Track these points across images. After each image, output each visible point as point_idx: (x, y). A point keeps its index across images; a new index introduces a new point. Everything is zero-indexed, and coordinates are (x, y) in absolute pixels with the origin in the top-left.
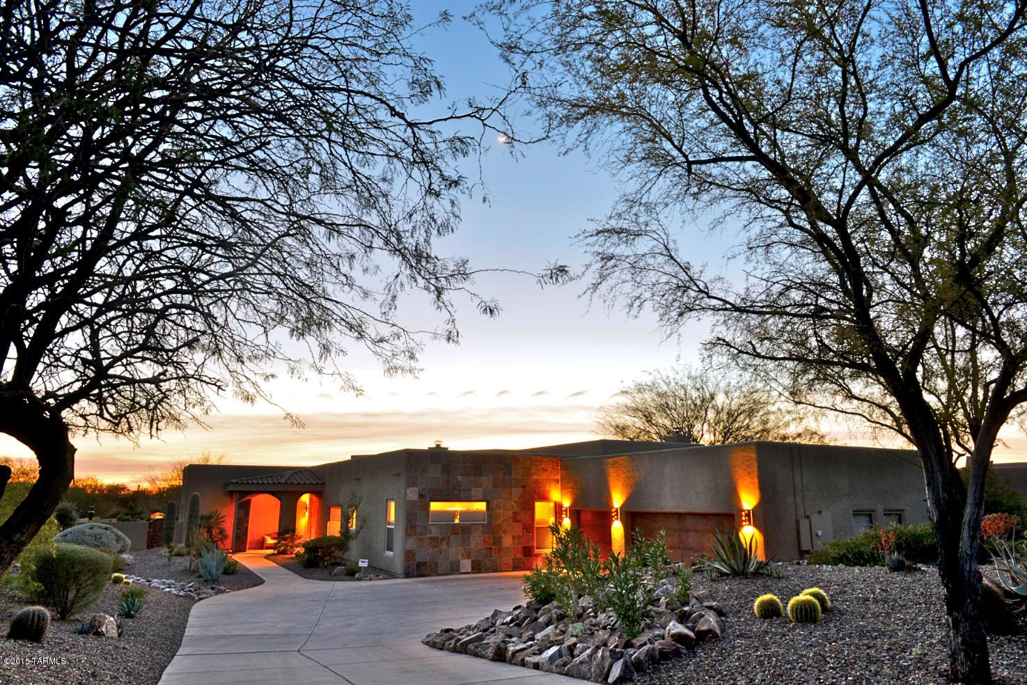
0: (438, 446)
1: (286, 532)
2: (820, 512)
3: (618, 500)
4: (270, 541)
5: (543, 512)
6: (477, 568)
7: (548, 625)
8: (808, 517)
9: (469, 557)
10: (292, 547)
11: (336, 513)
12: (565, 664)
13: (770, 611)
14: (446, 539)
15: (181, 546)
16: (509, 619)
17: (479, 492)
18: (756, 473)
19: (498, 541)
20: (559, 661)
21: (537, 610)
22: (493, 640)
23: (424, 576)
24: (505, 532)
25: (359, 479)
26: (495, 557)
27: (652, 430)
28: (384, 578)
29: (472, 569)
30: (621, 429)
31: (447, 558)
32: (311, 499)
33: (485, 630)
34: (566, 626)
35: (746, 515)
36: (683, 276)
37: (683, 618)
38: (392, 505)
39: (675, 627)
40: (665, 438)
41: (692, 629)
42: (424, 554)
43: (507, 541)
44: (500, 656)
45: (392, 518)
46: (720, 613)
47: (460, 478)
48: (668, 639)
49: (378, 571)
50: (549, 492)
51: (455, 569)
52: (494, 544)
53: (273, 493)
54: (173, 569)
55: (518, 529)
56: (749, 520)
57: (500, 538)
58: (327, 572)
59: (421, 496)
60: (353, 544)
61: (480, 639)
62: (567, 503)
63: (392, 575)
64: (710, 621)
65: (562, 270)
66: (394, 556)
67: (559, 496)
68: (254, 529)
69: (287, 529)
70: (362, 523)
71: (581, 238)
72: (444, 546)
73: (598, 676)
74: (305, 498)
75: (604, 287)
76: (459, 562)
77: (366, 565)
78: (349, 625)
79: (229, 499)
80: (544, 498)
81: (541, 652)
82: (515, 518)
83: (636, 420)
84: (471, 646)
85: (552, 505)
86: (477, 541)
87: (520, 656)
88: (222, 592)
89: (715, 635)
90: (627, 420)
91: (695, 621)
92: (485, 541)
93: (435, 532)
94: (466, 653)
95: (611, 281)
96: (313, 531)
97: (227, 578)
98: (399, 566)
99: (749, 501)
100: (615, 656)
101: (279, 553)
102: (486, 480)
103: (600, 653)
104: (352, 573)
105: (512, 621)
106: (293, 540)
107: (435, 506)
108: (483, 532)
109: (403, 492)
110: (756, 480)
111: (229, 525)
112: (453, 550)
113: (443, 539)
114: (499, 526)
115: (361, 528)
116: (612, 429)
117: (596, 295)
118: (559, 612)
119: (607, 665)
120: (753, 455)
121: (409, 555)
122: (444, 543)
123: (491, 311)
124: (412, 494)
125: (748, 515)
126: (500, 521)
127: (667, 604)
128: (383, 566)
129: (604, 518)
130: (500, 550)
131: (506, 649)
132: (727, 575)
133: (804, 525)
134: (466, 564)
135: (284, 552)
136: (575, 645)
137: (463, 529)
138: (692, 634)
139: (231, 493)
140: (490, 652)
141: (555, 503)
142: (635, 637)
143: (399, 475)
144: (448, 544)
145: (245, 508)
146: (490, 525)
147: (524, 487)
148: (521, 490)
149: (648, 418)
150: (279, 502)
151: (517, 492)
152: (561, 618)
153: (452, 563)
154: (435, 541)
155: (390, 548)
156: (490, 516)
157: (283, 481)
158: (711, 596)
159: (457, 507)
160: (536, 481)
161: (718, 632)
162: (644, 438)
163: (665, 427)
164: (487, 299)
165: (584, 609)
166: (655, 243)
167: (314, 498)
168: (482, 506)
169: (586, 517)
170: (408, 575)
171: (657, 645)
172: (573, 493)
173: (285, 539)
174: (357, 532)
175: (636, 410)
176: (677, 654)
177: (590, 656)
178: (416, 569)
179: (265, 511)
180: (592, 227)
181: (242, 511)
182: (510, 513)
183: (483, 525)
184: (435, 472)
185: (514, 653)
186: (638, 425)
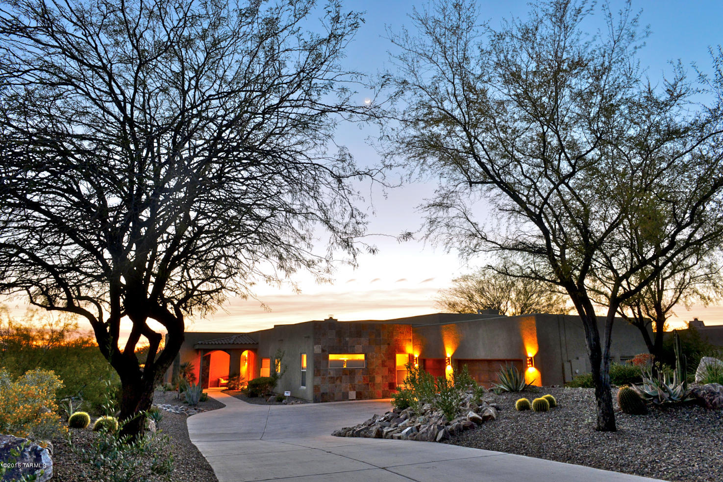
0: (331, 318)
1: (235, 375)
2: (578, 358)
3: (449, 352)
4: (223, 381)
5: (401, 360)
6: (359, 396)
7: (405, 419)
8: (570, 361)
9: (354, 390)
10: (238, 385)
11: (267, 363)
12: (414, 435)
13: (524, 407)
14: (339, 378)
15: (169, 384)
16: (383, 419)
17: (359, 347)
18: (535, 334)
19: (373, 379)
20: (411, 434)
21: (399, 413)
22: (374, 429)
23: (326, 401)
24: (377, 373)
25: (282, 340)
26: (371, 389)
27: (474, 306)
28: (301, 403)
29: (357, 397)
30: (453, 305)
31: (341, 391)
32: (249, 354)
33: (369, 425)
34: (416, 419)
35: (530, 360)
36: (473, 230)
37: (477, 411)
38: (305, 357)
39: (472, 414)
40: (482, 311)
41: (481, 416)
42: (326, 387)
43: (379, 379)
44: (379, 435)
45: (305, 365)
46: (497, 408)
47: (347, 339)
48: (468, 420)
49: (296, 398)
50: (405, 347)
51: (345, 397)
52: (370, 381)
53: (225, 350)
54: (167, 398)
55: (385, 371)
56: (532, 363)
57: (374, 377)
58: (264, 400)
59: (323, 351)
60: (279, 382)
61: (367, 428)
62: (417, 355)
63: (304, 401)
64: (491, 411)
65: (409, 234)
66: (307, 389)
67: (412, 350)
68: (214, 374)
69: (235, 373)
70: (285, 369)
71: (420, 208)
72: (338, 382)
73: (431, 438)
74: (245, 354)
75: (432, 236)
76: (348, 393)
77: (289, 395)
78: (285, 428)
79: (196, 354)
80: (402, 351)
81: (401, 431)
82: (383, 364)
83: (463, 299)
84: (362, 433)
85: (407, 356)
86: (359, 379)
87: (390, 434)
88: (202, 411)
89: (493, 419)
90: (457, 299)
91: (483, 412)
92: (364, 379)
93: (332, 374)
94: (359, 437)
95: (435, 233)
96: (251, 375)
97: (203, 403)
98: (310, 395)
99: (531, 351)
100: (440, 428)
101: (230, 389)
102: (364, 340)
103: (432, 427)
104: (280, 400)
105: (385, 419)
106: (238, 381)
107: (332, 357)
108: (363, 374)
109: (311, 348)
110: (536, 338)
111: (197, 371)
112: (344, 385)
113: (337, 378)
114: (374, 369)
115: (284, 371)
116: (447, 306)
117: (428, 240)
118: (411, 412)
119: (436, 432)
120: (534, 322)
121: (316, 388)
122: (338, 381)
123: (374, 251)
124: (318, 349)
125: (531, 360)
126: (373, 367)
127: (470, 405)
128: (299, 395)
129: (441, 363)
130: (374, 385)
131: (382, 431)
132: (507, 391)
133: (567, 366)
134: (353, 394)
135: (233, 388)
136: (420, 426)
137: (350, 371)
138: (481, 418)
139: (197, 351)
140: (373, 434)
141: (409, 355)
142: (451, 420)
143: (309, 337)
144: (341, 381)
145: (207, 360)
146: (367, 369)
147: (389, 344)
148: (386, 346)
149: (471, 299)
150: (229, 356)
151: (384, 348)
152: (412, 415)
153: (343, 393)
154: (333, 380)
155: (303, 384)
156: (367, 364)
157: (231, 342)
158: (495, 401)
159: (345, 357)
160: (396, 340)
161: (495, 417)
162: (468, 311)
163: (482, 305)
164: (371, 245)
165: (426, 411)
166: (458, 211)
167: (251, 353)
168: (362, 357)
169: (429, 363)
170: (316, 401)
171: (462, 423)
172: (420, 348)
173: (234, 380)
174: (282, 374)
175: (463, 292)
176: (472, 427)
177: (427, 430)
178: (321, 397)
179: (220, 362)
180: (425, 204)
181: (205, 362)
182: (380, 362)
183: (363, 369)
184: (332, 335)
185: (387, 433)
186: (463, 303)
